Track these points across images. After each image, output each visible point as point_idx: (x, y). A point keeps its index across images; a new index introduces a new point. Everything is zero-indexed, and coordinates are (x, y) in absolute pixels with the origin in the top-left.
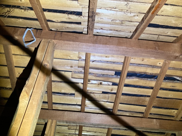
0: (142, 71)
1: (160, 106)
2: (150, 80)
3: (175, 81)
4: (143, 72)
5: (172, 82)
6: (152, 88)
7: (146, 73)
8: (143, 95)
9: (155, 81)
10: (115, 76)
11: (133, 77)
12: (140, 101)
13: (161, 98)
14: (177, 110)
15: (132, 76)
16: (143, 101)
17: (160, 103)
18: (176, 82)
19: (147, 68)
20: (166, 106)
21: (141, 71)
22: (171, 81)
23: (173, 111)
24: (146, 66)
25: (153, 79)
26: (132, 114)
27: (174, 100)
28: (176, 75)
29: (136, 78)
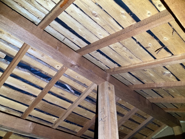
0: (38, 67)
1: (43, 110)
2: (43, 80)
3: (66, 89)
4: (38, 69)
5: (63, 90)
6: (42, 89)
7: (41, 70)
8: (30, 93)
9: (47, 82)
10: (3, 59)
11: (26, 70)
12: (24, 99)
13: (47, 102)
14: (57, 118)
15: (24, 69)
16: (27, 100)
17: (44, 107)
18: (66, 91)
19: (44, 66)
20: (48, 111)
21: (36, 67)
22: (62, 88)
23: (54, 118)
24: (44, 63)
25: (46, 80)
26: (9, 111)
27: (58, 107)
28: (68, 84)
29: (28, 72)
